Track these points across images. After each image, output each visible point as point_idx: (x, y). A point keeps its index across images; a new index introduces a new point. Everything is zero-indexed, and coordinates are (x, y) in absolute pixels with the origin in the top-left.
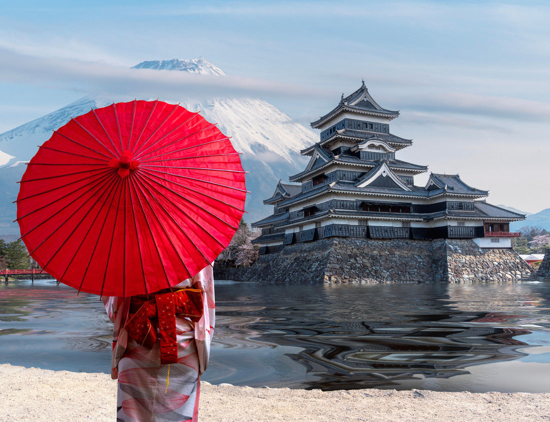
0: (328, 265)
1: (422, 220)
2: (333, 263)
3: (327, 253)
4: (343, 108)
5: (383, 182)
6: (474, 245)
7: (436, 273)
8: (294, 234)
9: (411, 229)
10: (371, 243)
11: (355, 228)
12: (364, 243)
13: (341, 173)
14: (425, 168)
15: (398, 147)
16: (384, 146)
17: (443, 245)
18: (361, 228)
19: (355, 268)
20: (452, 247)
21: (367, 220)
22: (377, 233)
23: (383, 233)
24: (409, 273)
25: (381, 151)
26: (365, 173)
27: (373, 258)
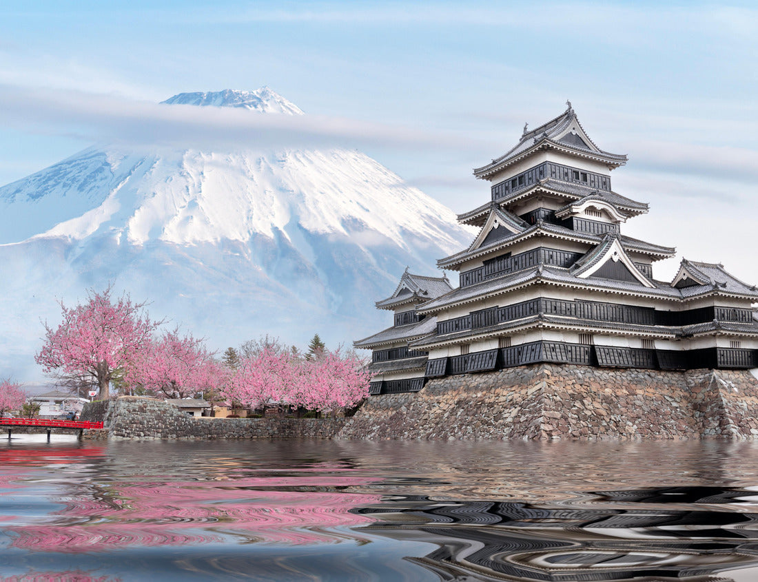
0: (543, 412)
1: (674, 336)
2: (551, 409)
3: (532, 390)
4: (545, 142)
5: (614, 271)
6: (752, 380)
7: (704, 426)
8: (449, 359)
9: (655, 351)
10: (599, 375)
11: (573, 348)
12: (588, 375)
13: (547, 252)
14: (672, 251)
15: (630, 214)
16: (610, 210)
17: (709, 379)
18: (582, 349)
19: (585, 418)
20: (724, 383)
21: (590, 335)
22: (608, 358)
23: (617, 358)
24: (664, 426)
25: (603, 219)
26: (583, 255)
27: (606, 399)
